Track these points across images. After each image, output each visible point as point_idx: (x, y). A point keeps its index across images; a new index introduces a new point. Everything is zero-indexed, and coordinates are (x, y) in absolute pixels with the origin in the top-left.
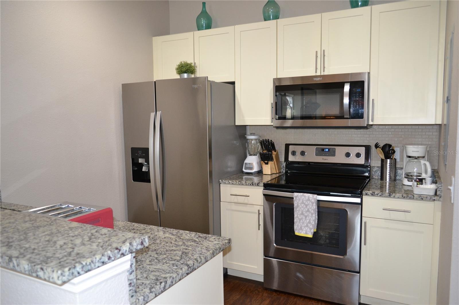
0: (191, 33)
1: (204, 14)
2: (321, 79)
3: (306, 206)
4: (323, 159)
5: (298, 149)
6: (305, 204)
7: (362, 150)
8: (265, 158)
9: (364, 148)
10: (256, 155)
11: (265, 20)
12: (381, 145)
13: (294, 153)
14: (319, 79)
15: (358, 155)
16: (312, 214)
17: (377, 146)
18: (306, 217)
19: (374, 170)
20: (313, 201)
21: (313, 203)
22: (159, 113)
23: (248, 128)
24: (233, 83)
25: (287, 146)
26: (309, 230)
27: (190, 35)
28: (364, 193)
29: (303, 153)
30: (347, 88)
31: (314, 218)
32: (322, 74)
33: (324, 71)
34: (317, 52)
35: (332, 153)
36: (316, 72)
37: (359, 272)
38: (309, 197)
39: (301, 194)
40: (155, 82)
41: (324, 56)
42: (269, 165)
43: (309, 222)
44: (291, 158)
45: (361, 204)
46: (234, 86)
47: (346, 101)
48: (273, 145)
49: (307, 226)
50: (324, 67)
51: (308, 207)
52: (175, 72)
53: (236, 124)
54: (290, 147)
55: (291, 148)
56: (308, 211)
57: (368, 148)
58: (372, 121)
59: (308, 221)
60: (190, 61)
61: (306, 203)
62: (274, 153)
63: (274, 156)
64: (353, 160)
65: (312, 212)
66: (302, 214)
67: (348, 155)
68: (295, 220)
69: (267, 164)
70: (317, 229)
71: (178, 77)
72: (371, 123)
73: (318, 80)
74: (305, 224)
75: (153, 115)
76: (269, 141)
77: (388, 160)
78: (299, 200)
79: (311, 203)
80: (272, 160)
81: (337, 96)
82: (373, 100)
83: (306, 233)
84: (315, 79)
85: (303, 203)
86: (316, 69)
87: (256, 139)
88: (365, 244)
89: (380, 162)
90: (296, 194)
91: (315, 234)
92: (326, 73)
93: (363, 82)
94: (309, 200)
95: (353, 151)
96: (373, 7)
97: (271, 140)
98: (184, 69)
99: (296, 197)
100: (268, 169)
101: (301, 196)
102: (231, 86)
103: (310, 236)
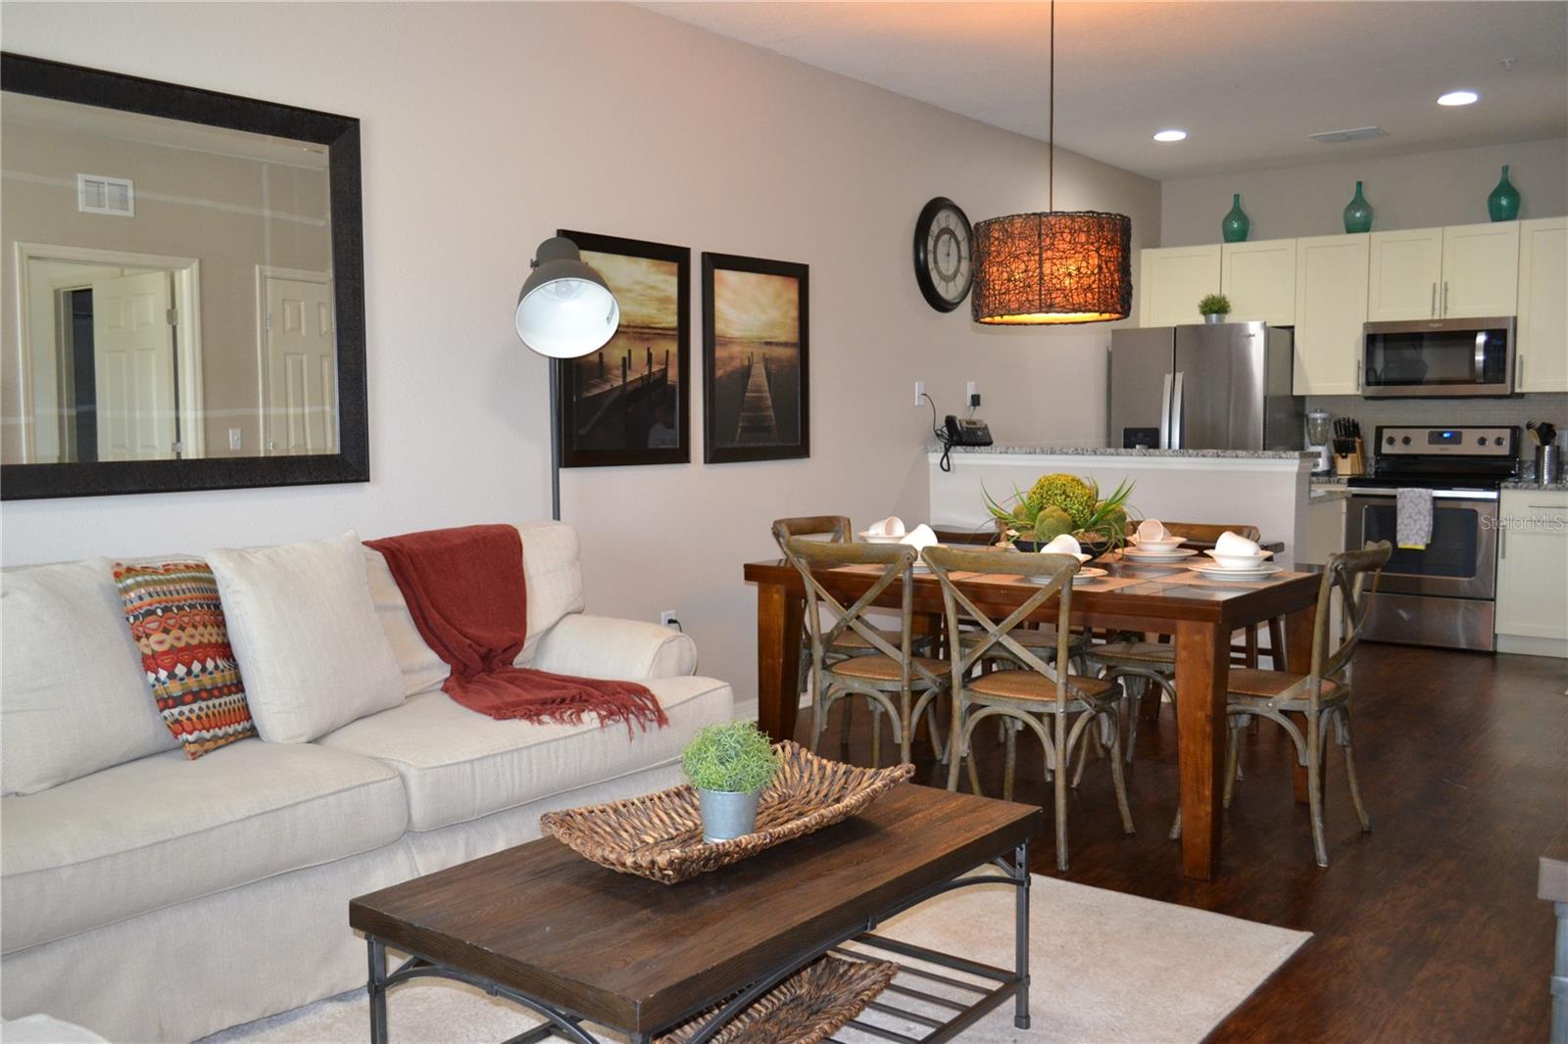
0: (1218, 247)
1: (1237, 213)
2: (1441, 325)
3: (1416, 505)
4: (1441, 449)
5: (1399, 434)
6: (1413, 502)
7: (1506, 434)
8: (1343, 448)
9: (1508, 431)
10: (1324, 445)
11: (1349, 231)
12: (1538, 425)
13: (1391, 441)
14: (1436, 325)
15: (1499, 442)
16: (1425, 517)
17: (1529, 426)
18: (1415, 521)
19: (1526, 466)
20: (1427, 498)
21: (1426, 501)
22: (1179, 376)
23: (1307, 400)
24: (1293, 327)
25: (1379, 430)
26: (1419, 539)
27: (1214, 249)
28: (1502, 485)
29: (1407, 441)
30: (1481, 339)
31: (1427, 522)
32: (1442, 318)
33: (1445, 313)
34: (1434, 285)
35: (1456, 439)
36: (1433, 314)
37: (1494, 600)
38: (1420, 493)
39: (1409, 489)
40: (1175, 328)
41: (1446, 290)
42: (1349, 460)
43: (1420, 529)
44: (1386, 449)
45: (1498, 500)
46: (1293, 334)
47: (1480, 357)
48: (1356, 426)
49: (1417, 533)
50: (1446, 308)
51: (1419, 507)
52: (1197, 311)
53: (1295, 394)
54: (1385, 431)
55: (1386, 433)
56: (1419, 512)
57: (1515, 431)
58: (1520, 386)
59: (1418, 527)
60: (1216, 293)
61: (1416, 502)
62: (1358, 440)
63: (1357, 445)
64: (1491, 449)
65: (1426, 513)
66: (1410, 517)
67: (1482, 441)
68: (1399, 528)
69: (1345, 457)
70: (1432, 540)
71: (1200, 320)
72: (1517, 390)
73: (1435, 327)
74: (1414, 532)
75: (1169, 378)
76: (1348, 421)
77: (1547, 448)
78: (1406, 497)
79: (1423, 502)
80: (1353, 450)
81: (1466, 351)
82: (1521, 357)
83: (1416, 544)
84: (1431, 325)
85: (1411, 501)
86: (1433, 309)
87: (1324, 419)
88: (1503, 557)
89: (1534, 452)
90: (1400, 490)
91: (1427, 546)
92: (1449, 317)
93: (1504, 332)
94: (1420, 496)
95: (1491, 435)
96: (1523, 222)
97: (1353, 420)
98: (1216, 308)
99: (1401, 494)
100: (1346, 467)
101: (1409, 492)
102: (1287, 333)
103: (1421, 547)
